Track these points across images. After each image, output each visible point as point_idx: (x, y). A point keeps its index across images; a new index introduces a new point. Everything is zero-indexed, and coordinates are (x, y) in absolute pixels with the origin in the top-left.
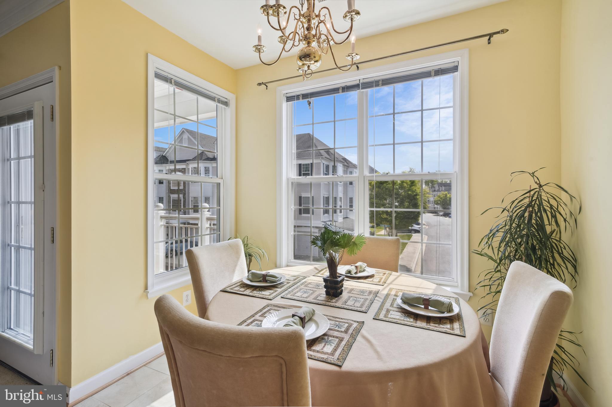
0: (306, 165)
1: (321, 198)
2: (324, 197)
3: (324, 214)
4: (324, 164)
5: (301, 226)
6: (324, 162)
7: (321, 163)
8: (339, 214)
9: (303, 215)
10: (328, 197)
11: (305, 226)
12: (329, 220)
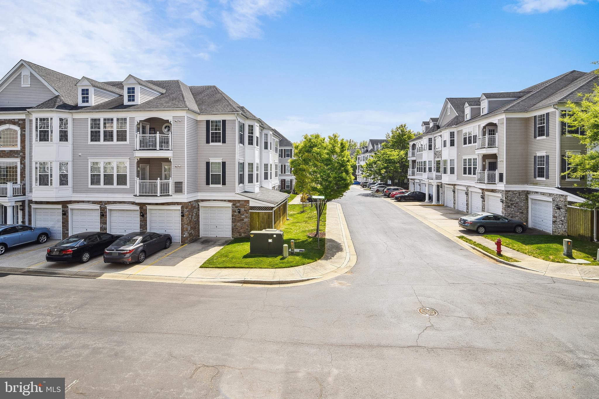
0: (216, 122)
1: (236, 164)
2: (239, 162)
3: (239, 184)
4: (239, 121)
5: (209, 200)
6: (239, 120)
7: (236, 120)
8: (256, 184)
9: (211, 186)
10: (243, 163)
11: (214, 200)
12: (244, 191)
